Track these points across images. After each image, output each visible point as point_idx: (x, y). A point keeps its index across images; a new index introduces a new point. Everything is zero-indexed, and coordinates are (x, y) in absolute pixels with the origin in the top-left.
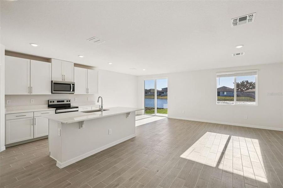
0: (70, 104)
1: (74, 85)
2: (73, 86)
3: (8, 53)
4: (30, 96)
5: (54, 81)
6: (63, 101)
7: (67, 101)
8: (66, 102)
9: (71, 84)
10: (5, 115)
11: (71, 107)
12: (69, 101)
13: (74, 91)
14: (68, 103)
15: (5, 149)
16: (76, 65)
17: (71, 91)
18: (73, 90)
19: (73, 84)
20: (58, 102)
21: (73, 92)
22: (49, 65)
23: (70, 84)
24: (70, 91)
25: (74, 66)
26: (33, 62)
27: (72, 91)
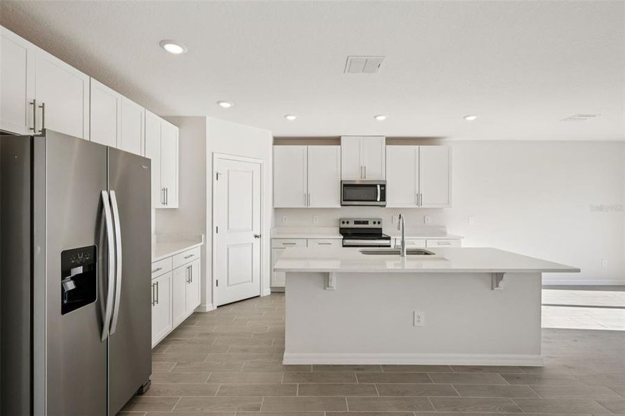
0: (381, 229)
1: (383, 186)
2: (383, 188)
3: (278, 141)
4: (307, 211)
5: (345, 181)
6: (366, 223)
7: (375, 223)
8: (371, 225)
9: (378, 186)
10: (271, 239)
11: (383, 236)
12: (379, 223)
13: (385, 201)
14: (376, 226)
15: (270, 294)
16: (391, 141)
17: (378, 199)
18: (383, 198)
19: (381, 186)
20: (356, 222)
21: (382, 203)
22: (337, 150)
23: (376, 186)
24: (376, 201)
25: (387, 144)
26: (313, 149)
27: (380, 201)
